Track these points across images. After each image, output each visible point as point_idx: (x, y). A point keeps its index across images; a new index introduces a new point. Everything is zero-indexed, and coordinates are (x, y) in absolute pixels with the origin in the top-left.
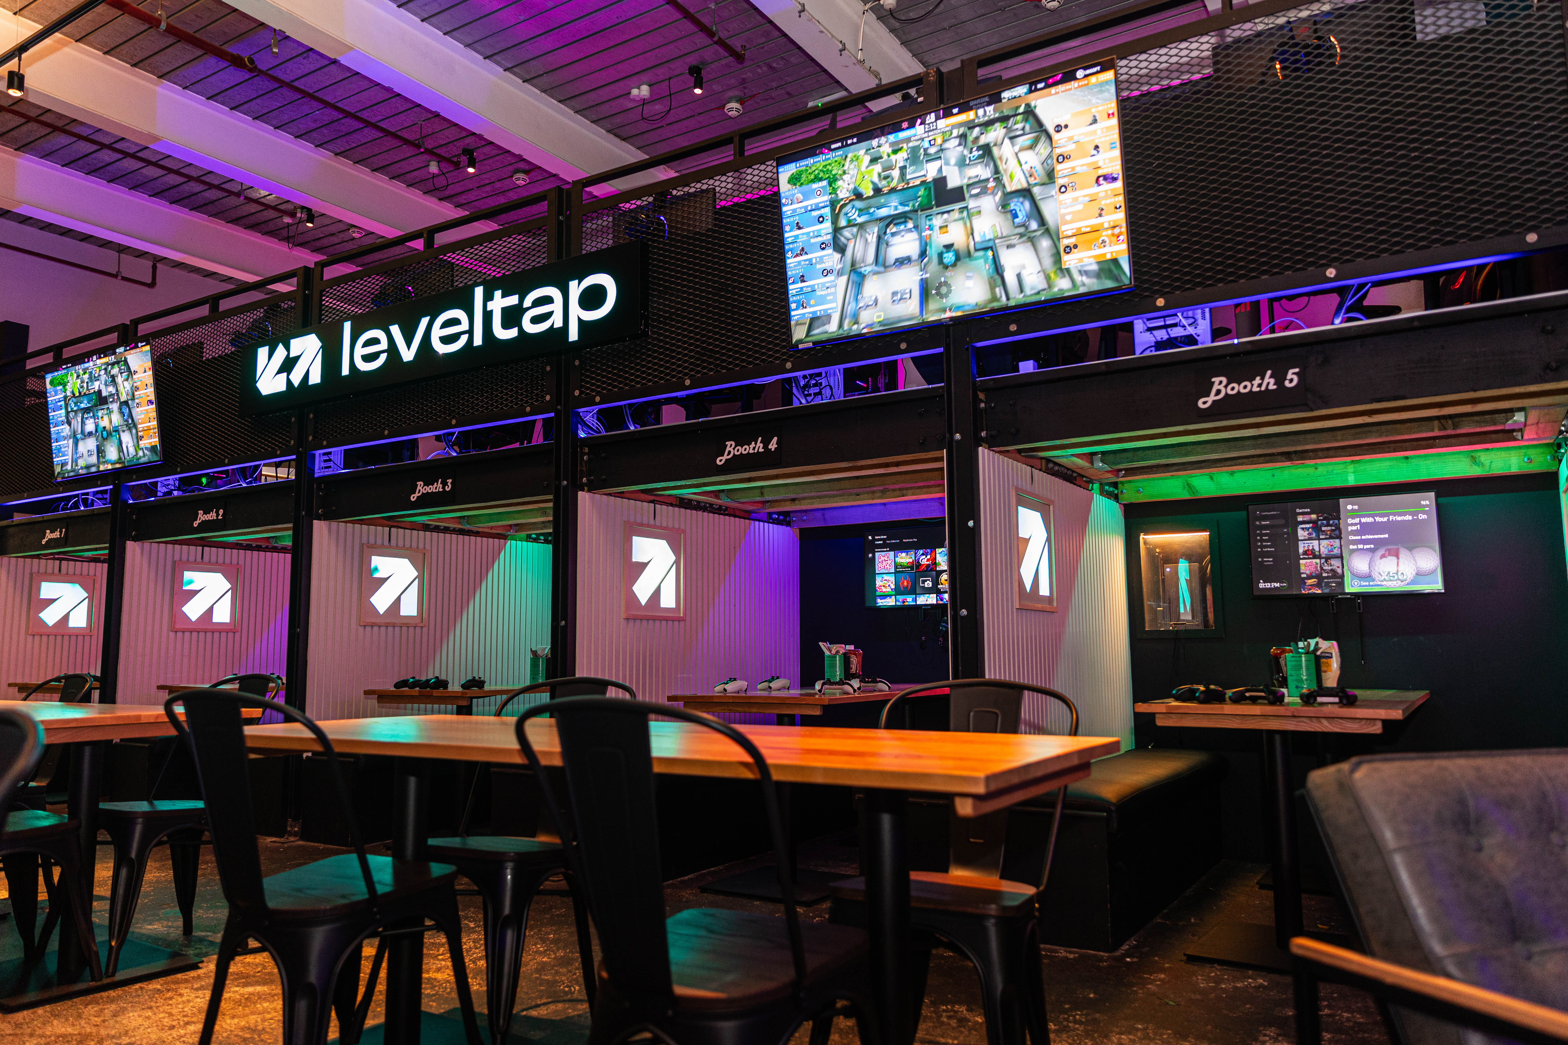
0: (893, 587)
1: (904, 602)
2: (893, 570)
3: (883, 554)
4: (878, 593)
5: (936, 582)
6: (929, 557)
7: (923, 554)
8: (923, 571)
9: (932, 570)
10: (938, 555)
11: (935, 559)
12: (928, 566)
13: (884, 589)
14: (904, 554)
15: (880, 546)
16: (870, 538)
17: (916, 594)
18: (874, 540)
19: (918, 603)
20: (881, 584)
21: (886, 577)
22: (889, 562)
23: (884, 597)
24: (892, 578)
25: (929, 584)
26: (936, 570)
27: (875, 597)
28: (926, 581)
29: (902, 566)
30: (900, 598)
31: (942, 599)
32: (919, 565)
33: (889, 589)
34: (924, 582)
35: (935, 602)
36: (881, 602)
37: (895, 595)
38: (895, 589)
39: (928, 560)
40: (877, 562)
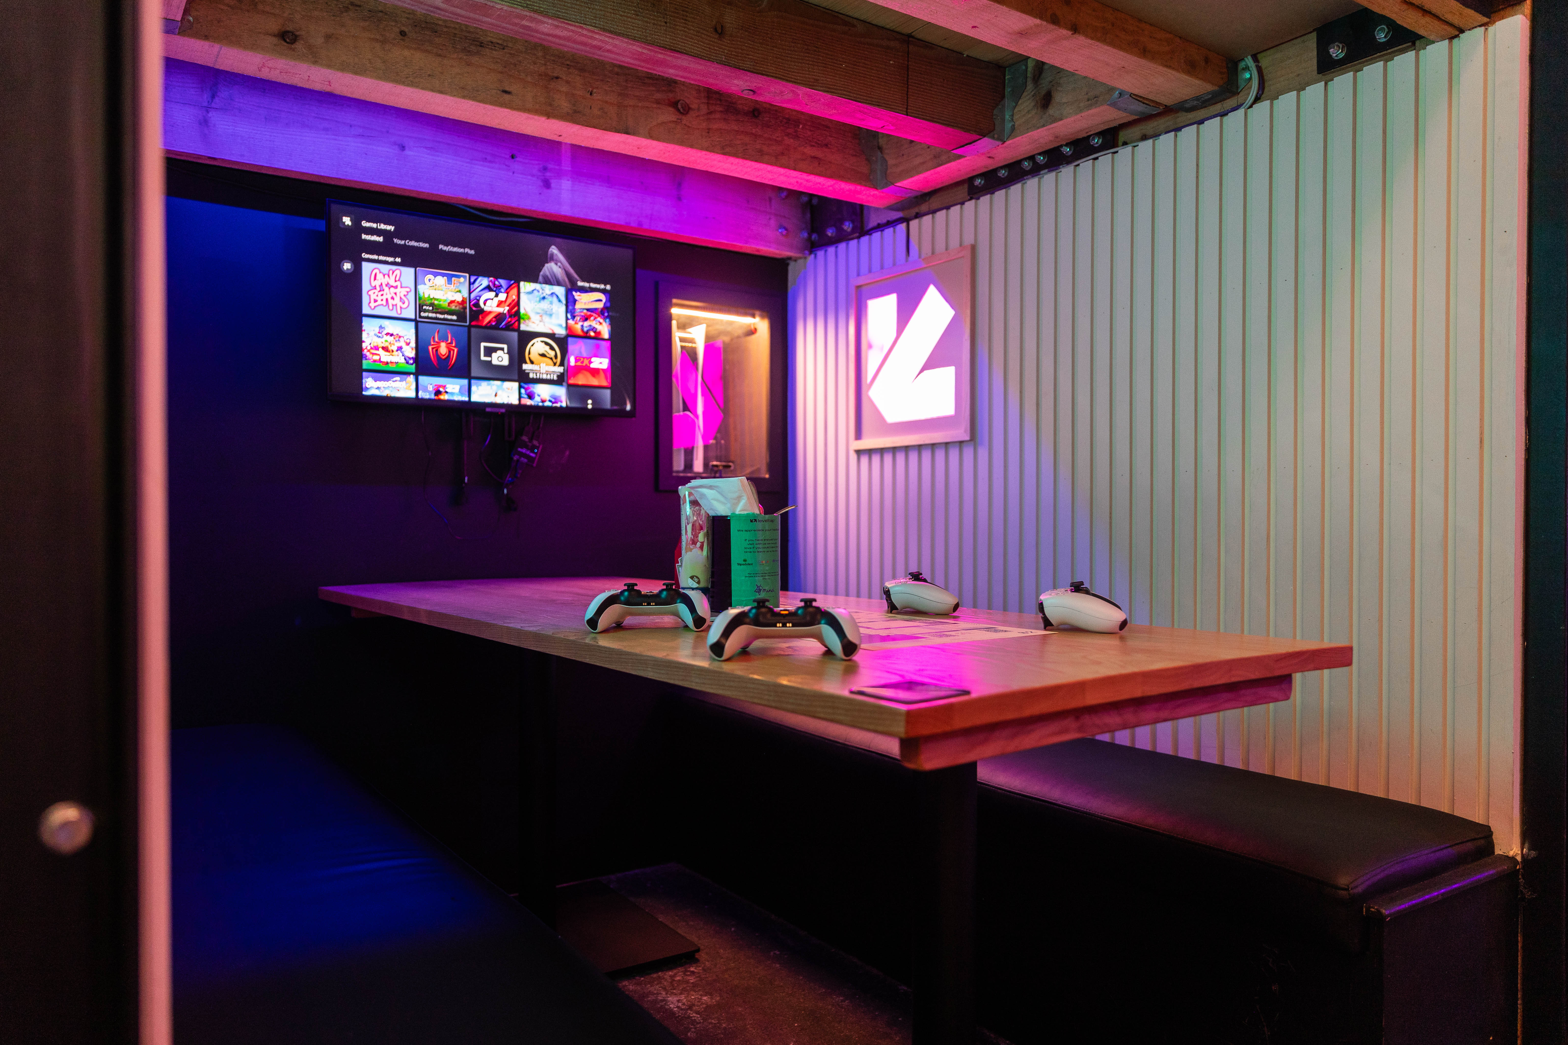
0: (412, 354)
1: (438, 393)
2: (410, 313)
3: (385, 268)
4: (366, 364)
5: (519, 356)
6: (502, 296)
7: (488, 288)
8: (489, 326)
9: (509, 327)
10: (523, 297)
11: (518, 304)
12: (499, 317)
13: (385, 357)
14: (441, 280)
15: (373, 248)
16: (347, 221)
17: (470, 378)
18: (358, 229)
19: (475, 398)
20: (379, 342)
21: (391, 326)
22: (401, 292)
23: (386, 373)
24: (408, 332)
25: (501, 358)
26: (518, 329)
27: (358, 373)
28: (495, 350)
29: (436, 309)
30: (429, 383)
31: (531, 396)
32: (477, 312)
33: (398, 358)
34: (489, 351)
35: (515, 402)
36: (373, 387)
37: (417, 374)
38: (416, 360)
39: (500, 304)
40: (366, 286)
